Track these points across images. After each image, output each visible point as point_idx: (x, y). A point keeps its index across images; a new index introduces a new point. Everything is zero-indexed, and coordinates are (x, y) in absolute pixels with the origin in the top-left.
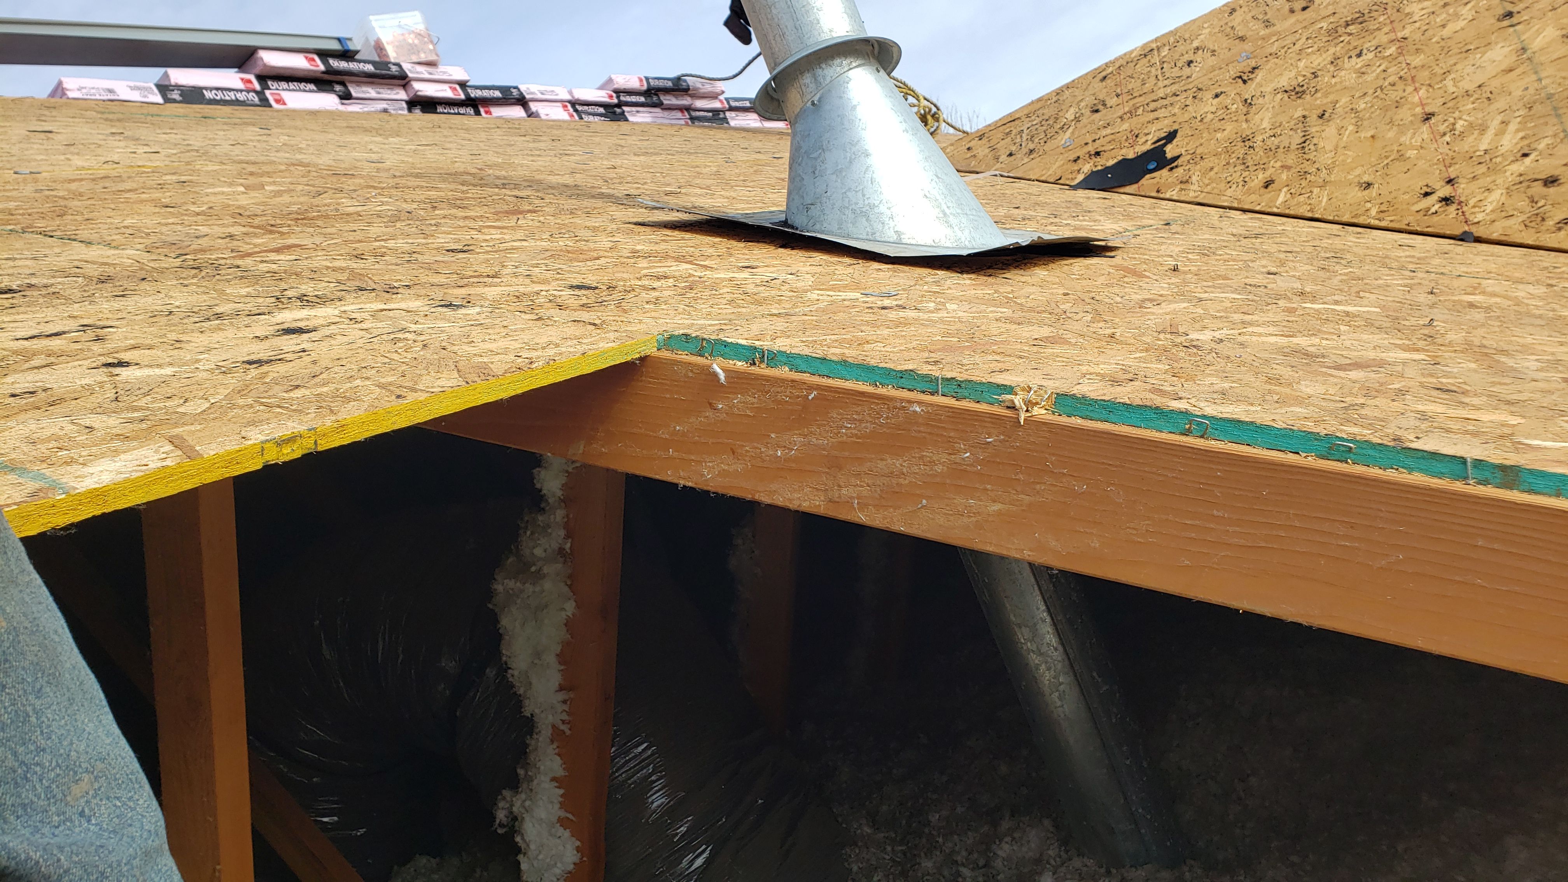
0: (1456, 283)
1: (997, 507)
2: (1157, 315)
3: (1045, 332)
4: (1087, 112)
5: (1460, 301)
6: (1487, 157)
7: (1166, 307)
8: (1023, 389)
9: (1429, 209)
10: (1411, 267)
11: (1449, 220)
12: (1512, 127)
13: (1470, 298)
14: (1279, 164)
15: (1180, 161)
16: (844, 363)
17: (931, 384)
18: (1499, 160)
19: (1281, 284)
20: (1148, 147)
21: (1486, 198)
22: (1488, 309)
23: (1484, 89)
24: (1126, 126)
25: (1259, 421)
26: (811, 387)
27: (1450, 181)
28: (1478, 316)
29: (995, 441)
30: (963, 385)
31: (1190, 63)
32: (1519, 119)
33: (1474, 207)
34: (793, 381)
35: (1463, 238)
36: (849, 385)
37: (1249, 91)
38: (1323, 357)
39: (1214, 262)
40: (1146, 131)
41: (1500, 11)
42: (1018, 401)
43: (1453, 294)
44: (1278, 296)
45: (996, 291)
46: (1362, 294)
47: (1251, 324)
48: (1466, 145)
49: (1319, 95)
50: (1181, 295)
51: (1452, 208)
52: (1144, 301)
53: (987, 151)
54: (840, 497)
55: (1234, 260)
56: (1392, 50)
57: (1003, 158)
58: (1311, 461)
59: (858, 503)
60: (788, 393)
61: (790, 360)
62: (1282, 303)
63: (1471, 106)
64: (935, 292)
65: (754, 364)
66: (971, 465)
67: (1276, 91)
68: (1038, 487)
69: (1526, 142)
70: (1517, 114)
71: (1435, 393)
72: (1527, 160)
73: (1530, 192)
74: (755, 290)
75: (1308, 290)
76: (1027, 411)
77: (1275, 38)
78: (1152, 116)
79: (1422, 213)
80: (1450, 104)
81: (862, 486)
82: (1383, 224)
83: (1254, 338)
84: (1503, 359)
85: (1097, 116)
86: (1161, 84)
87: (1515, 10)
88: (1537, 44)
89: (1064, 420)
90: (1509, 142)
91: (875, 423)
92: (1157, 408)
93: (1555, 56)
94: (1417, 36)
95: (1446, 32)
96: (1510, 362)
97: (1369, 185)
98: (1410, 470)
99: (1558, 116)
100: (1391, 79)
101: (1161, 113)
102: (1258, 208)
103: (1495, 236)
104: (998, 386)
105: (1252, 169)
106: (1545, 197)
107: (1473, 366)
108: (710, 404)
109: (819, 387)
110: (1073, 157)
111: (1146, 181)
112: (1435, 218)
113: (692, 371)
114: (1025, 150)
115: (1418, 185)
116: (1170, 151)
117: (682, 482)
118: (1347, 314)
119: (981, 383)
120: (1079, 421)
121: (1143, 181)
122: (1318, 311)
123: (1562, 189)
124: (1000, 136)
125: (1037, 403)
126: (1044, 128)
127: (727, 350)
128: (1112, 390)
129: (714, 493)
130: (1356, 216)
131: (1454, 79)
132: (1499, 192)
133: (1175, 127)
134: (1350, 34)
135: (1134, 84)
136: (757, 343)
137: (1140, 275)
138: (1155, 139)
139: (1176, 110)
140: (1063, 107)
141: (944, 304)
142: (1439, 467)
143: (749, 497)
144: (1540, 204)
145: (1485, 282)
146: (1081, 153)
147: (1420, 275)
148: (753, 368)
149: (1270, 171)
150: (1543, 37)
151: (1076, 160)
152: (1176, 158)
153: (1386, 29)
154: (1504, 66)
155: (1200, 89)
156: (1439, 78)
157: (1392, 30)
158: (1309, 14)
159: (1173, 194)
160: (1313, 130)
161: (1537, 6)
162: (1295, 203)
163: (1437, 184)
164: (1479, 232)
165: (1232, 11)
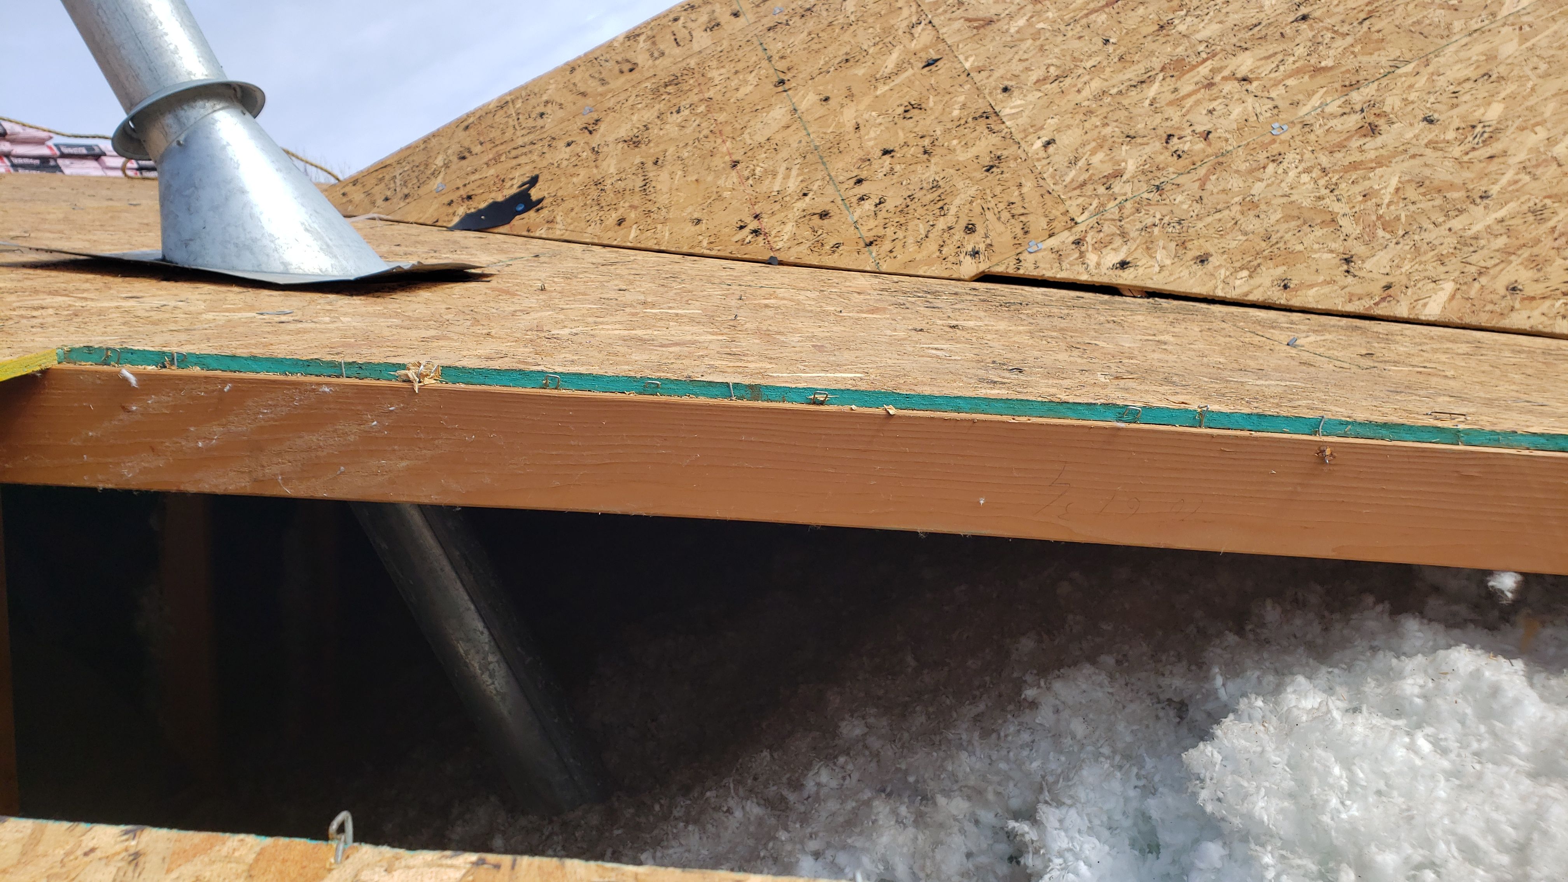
0: (759, 292)
1: (404, 464)
2: (526, 321)
3: (432, 333)
4: (455, 159)
5: (759, 304)
6: (780, 196)
7: (533, 315)
8: (414, 365)
9: (744, 240)
10: (729, 282)
11: (758, 248)
12: (794, 172)
13: (767, 302)
14: (627, 205)
15: (544, 203)
16: (254, 358)
17: (335, 368)
18: (788, 199)
19: (628, 297)
20: (514, 190)
21: (783, 229)
22: (777, 308)
23: (772, 141)
24: (492, 171)
25: (595, 373)
26: (224, 381)
27: (757, 217)
28: (770, 312)
29: (397, 409)
30: (364, 367)
31: (542, 115)
32: (798, 166)
33: (775, 237)
34: (206, 377)
35: (771, 262)
36: (262, 376)
37: (596, 140)
38: (653, 340)
39: (575, 283)
40: (511, 176)
41: (776, 79)
42: (411, 374)
43: (755, 299)
44: (625, 305)
45: (385, 308)
46: (690, 302)
47: (602, 323)
48: (764, 188)
49: (651, 145)
50: (548, 306)
51: (760, 238)
52: (515, 311)
53: (363, 196)
54: (264, 476)
55: (592, 281)
56: (702, 108)
57: (380, 202)
58: (632, 396)
59: (282, 479)
60: (202, 389)
61: (200, 360)
62: (628, 310)
63: (764, 155)
64: (328, 310)
65: (165, 367)
66: (379, 431)
67: (617, 141)
68: (436, 442)
69: (805, 184)
70: (796, 162)
71: (725, 356)
72: (807, 199)
73: (812, 223)
74: (147, 314)
75: (649, 300)
76: (420, 382)
77: (610, 95)
78: (515, 162)
79: (740, 243)
80: (750, 154)
81: (283, 463)
82: (713, 253)
83: (602, 332)
84: (778, 337)
85: (464, 162)
86: (519, 133)
87: (786, 78)
88: (803, 106)
89: (450, 386)
90: (793, 185)
91: (289, 406)
92: (520, 370)
93: (817, 116)
94: (719, 97)
95: (740, 94)
96: (782, 338)
97: (699, 221)
98: (697, 395)
99: (824, 163)
100: (706, 132)
101: (522, 160)
102: (615, 243)
103: (792, 259)
104: (394, 364)
105: (606, 209)
106: (821, 227)
107: (757, 341)
108: (123, 408)
109: (232, 380)
110: (446, 200)
111: (517, 221)
112: (750, 247)
113: (99, 378)
114: (400, 195)
115: (734, 220)
116: (535, 194)
117: (101, 486)
118: (677, 315)
119: (379, 364)
120: (463, 386)
121: (514, 222)
122: (656, 314)
123: (832, 221)
124: (374, 181)
125: (427, 375)
126: (416, 174)
127: (134, 356)
128: (487, 363)
129: (137, 491)
130: (692, 247)
131: (749, 133)
132: (791, 224)
133: (536, 172)
134: (669, 94)
135: (495, 134)
136: (165, 349)
137: (514, 295)
138: (520, 183)
139: (535, 157)
140: (432, 154)
141: (338, 318)
142: (715, 391)
143: (174, 489)
144: (819, 233)
145: (778, 291)
146: (454, 196)
147: (734, 287)
148: (164, 370)
149: (621, 211)
150: (807, 100)
151: (450, 203)
152: (540, 201)
153: (696, 90)
154: (783, 123)
155: (554, 139)
156: (739, 132)
157: (701, 92)
158: (635, 75)
159: (542, 232)
160: (651, 175)
161: (801, 76)
162: (643, 237)
163: (748, 219)
164: (781, 256)
165: (573, 70)
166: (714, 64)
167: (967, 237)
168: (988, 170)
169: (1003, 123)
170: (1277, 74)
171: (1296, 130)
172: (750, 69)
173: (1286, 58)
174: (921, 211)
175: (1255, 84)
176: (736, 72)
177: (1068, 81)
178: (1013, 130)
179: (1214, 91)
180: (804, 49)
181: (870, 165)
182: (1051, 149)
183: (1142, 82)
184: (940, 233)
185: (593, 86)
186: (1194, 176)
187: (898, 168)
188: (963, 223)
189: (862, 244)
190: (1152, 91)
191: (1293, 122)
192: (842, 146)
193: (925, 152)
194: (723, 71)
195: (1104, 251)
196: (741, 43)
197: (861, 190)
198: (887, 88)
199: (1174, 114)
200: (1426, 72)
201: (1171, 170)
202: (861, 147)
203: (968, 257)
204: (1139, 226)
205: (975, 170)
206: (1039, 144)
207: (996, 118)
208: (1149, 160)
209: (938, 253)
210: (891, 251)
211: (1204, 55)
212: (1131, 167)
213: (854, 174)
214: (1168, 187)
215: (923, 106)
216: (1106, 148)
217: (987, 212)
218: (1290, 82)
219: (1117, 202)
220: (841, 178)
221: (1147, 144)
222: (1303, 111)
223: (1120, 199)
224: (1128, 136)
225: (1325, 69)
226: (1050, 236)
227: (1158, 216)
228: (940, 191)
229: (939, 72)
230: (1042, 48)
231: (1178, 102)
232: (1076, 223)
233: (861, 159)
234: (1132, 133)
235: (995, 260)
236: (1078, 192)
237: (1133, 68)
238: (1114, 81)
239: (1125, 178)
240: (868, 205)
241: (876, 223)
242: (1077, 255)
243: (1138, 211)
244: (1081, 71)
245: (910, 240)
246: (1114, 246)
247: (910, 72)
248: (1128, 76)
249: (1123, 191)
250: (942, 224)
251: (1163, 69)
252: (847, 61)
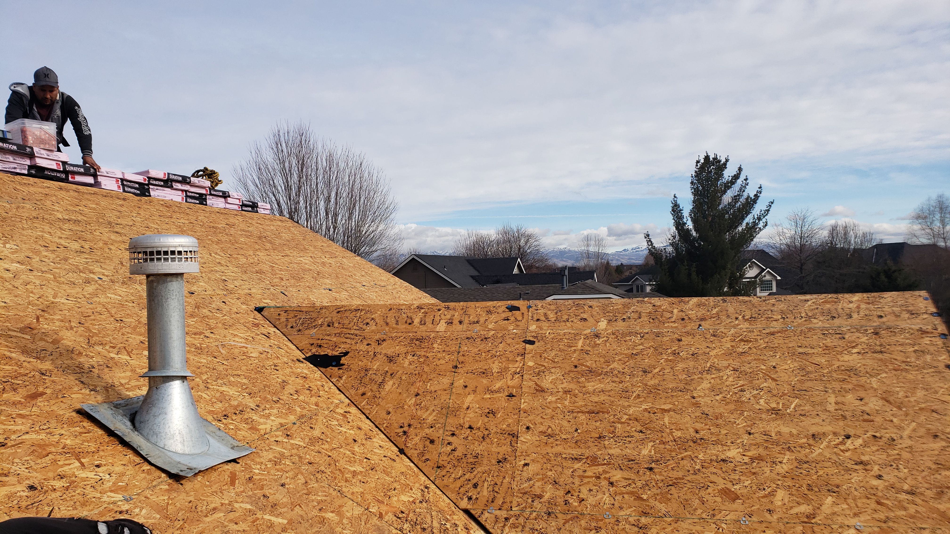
4: (326, 324)
6: (423, 422)
9: (399, 433)
11: (401, 441)
12: (434, 414)
14: (370, 388)
15: (343, 367)
18: (425, 425)
20: (337, 353)
21: (414, 438)
23: (436, 393)
24: (335, 339)
27: (409, 425)
31: (368, 324)
32: (437, 412)
33: (410, 440)
35: (401, 451)
37: (378, 349)
40: (340, 346)
41: (454, 364)
48: (420, 413)
49: (395, 365)
51: (405, 437)
53: (285, 320)
56: (422, 360)
57: (289, 327)
63: (429, 398)
67: (385, 355)
69: (435, 422)
70: (438, 409)
72: (432, 429)
73: (426, 443)
77: (396, 331)
78: (345, 340)
79: (397, 434)
80: (425, 393)
82: (385, 432)
85: (328, 328)
86: (354, 327)
87: (458, 366)
88: (456, 384)
90: (430, 419)
94: (431, 359)
95: (438, 363)
97: (389, 413)
99: (447, 417)
100: (417, 372)
101: (348, 341)
102: (355, 403)
103: (409, 455)
105: (362, 384)
106: (428, 447)
110: (311, 342)
111: (330, 369)
112: (399, 438)
114: (297, 328)
115: (401, 421)
116: (343, 360)
121: (328, 369)
123: (433, 446)
124: (293, 315)
126: (309, 322)
132: (418, 438)
133: (350, 350)
134: (416, 345)
135: (346, 322)
138: (341, 352)
139: (353, 343)
140: (320, 316)
144: (425, 449)
146: (315, 342)
149: (367, 389)
150: (460, 382)
151: (312, 344)
152: (343, 365)
153: (425, 350)
154: (444, 388)
155: (365, 338)
156: (427, 381)
157: (426, 352)
158: (409, 327)
159: (334, 380)
160: (387, 379)
161: (464, 369)
162: (366, 407)
163: (406, 425)
164: (406, 451)
165: (390, 310)
166: (439, 341)
167: (472, 488)
168: (498, 462)
169: (517, 443)
170: (624, 489)
171: (613, 520)
172: (449, 353)
173: (632, 484)
174: (465, 464)
175: (614, 488)
176: (444, 351)
177: (552, 440)
178: (518, 449)
179: (598, 482)
180: (473, 357)
181: (461, 429)
182: (525, 468)
183: (576, 459)
184: (464, 480)
185: (392, 321)
186: (565, 517)
187: (470, 438)
188: (475, 481)
189: (436, 465)
190: (577, 465)
191: (614, 516)
192: (458, 413)
193: (483, 438)
194: (440, 347)
195: (513, 530)
196: (453, 338)
197: (451, 439)
198: (489, 396)
199: (577, 481)
200: (674, 525)
201: (559, 508)
202: (464, 419)
203: (467, 499)
204: (531, 526)
205: (494, 459)
206: (523, 462)
207: (516, 439)
208: (555, 498)
209: (458, 489)
210: (443, 476)
211: (605, 462)
212: (547, 496)
213: (453, 430)
214: (553, 516)
215: (496, 415)
216: (543, 482)
217: (486, 482)
218: (625, 496)
219: (532, 510)
220: (448, 428)
221: (559, 490)
222: (622, 513)
223: (534, 509)
224: (555, 481)
225: (642, 499)
226: (500, 509)
227: (541, 527)
228: (477, 460)
229: (511, 402)
230: (552, 417)
231: (582, 477)
232: (511, 510)
233: (460, 424)
234: (557, 481)
235: (475, 506)
236: (521, 495)
237: (578, 450)
238: (567, 451)
239: (541, 500)
240: (449, 448)
241: (447, 459)
242: (502, 525)
243: (536, 519)
244: (559, 438)
245: (453, 476)
246: (517, 529)
247: (501, 395)
248: (573, 452)
249: (536, 506)
250: (468, 476)
251: (587, 458)
252: (484, 373)
